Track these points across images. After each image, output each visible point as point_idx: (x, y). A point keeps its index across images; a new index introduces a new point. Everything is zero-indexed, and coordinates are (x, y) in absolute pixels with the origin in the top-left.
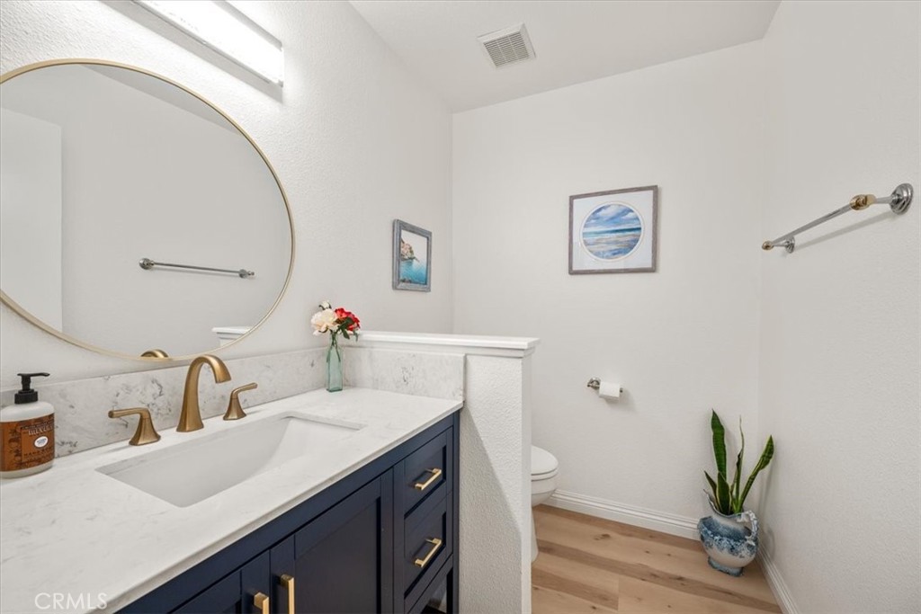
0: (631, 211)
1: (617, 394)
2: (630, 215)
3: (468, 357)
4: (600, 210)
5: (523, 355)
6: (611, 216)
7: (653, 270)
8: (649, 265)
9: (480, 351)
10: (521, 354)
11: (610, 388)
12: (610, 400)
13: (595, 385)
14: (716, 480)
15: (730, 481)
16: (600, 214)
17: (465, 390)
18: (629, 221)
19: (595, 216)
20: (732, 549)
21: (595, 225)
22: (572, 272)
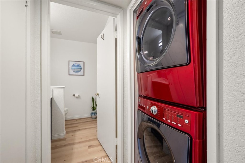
0: (80, 65)
1: (78, 96)
2: (80, 66)
3: (53, 90)
4: (74, 64)
5: (64, 88)
6: (77, 65)
7: (84, 75)
8: (83, 74)
9: (55, 88)
10: (63, 88)
11: (77, 95)
12: (77, 97)
13: (74, 95)
14: (92, 106)
15: (94, 106)
16: (75, 65)
17: (53, 95)
18: (80, 67)
19: (74, 65)
20: (94, 115)
21: (74, 67)
22: (69, 75)
